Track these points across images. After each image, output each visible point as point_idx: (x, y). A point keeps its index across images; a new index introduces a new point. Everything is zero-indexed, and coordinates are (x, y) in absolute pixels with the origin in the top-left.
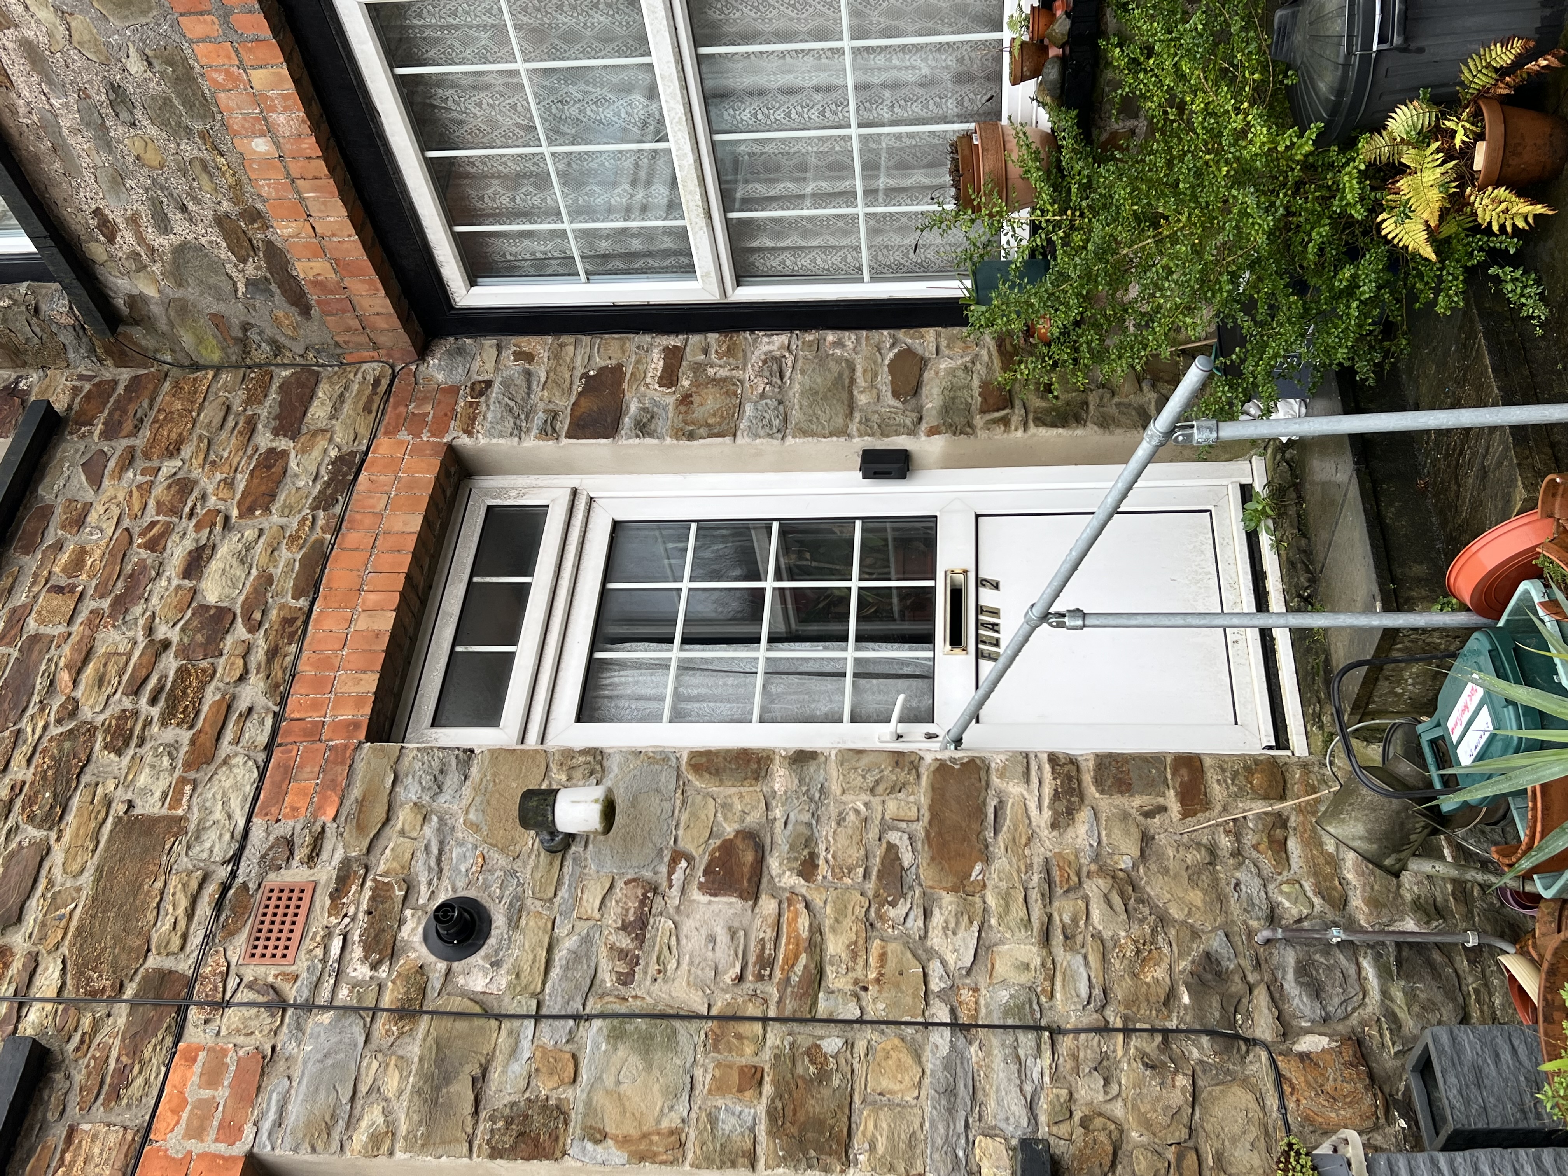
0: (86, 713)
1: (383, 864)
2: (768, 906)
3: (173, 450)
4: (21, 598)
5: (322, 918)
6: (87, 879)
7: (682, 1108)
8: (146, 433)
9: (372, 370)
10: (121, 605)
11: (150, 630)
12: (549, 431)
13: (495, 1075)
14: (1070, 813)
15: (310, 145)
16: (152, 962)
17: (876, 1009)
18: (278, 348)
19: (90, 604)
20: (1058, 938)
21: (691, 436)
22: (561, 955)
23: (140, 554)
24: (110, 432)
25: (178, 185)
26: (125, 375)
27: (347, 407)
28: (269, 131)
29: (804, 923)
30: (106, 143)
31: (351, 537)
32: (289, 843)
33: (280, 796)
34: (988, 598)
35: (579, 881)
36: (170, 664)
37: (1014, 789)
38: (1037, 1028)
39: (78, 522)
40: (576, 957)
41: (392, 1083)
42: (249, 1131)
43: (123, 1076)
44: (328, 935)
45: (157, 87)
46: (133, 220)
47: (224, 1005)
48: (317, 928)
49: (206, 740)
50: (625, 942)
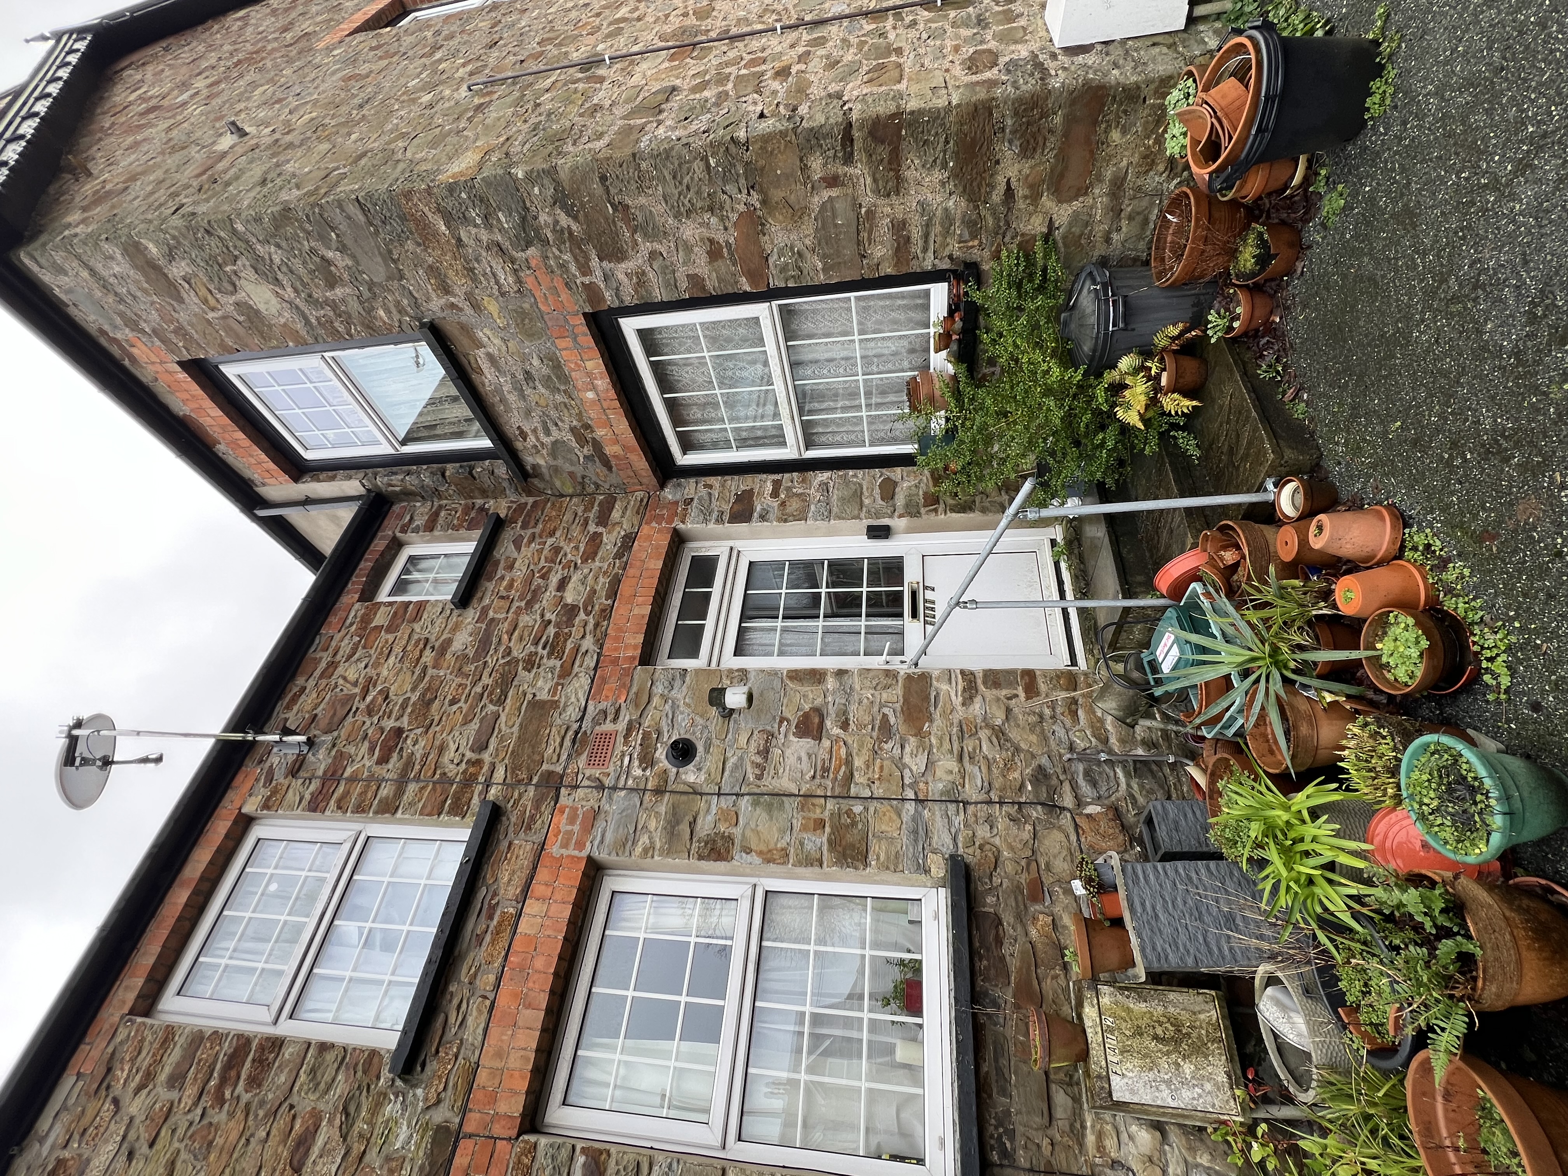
0: (515, 653)
1: (647, 722)
2: (826, 743)
3: (552, 534)
4: (486, 601)
5: (620, 747)
6: (516, 729)
7: (787, 838)
8: (540, 526)
9: (639, 495)
10: (530, 605)
11: (542, 616)
12: (720, 520)
13: (699, 821)
14: (971, 698)
15: (612, 394)
16: (545, 767)
17: (879, 792)
18: (598, 486)
19: (516, 604)
20: (966, 758)
21: (786, 521)
22: (729, 765)
23: (538, 581)
24: (524, 526)
25: (553, 414)
26: (531, 500)
27: (628, 512)
28: (594, 388)
29: (843, 751)
30: (523, 396)
31: (631, 572)
32: (605, 712)
33: (600, 691)
34: (929, 595)
35: (737, 731)
36: (551, 630)
37: (944, 687)
38: (957, 802)
39: (511, 567)
40: (736, 767)
41: (652, 825)
42: (588, 845)
43: (532, 818)
44: (623, 755)
45: (545, 371)
46: (535, 431)
47: (576, 787)
48: (617, 752)
49: (568, 665)
50: (759, 760)
